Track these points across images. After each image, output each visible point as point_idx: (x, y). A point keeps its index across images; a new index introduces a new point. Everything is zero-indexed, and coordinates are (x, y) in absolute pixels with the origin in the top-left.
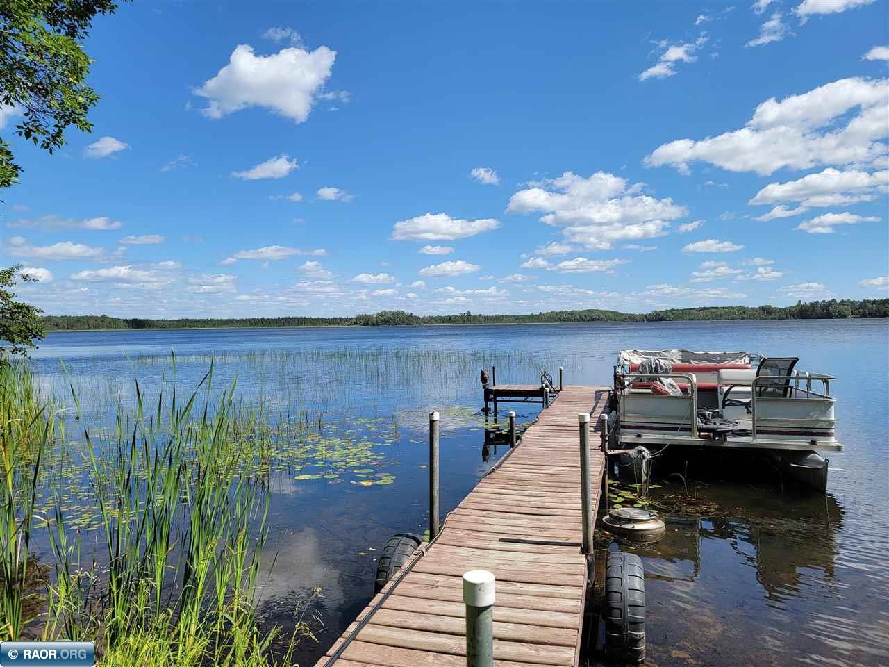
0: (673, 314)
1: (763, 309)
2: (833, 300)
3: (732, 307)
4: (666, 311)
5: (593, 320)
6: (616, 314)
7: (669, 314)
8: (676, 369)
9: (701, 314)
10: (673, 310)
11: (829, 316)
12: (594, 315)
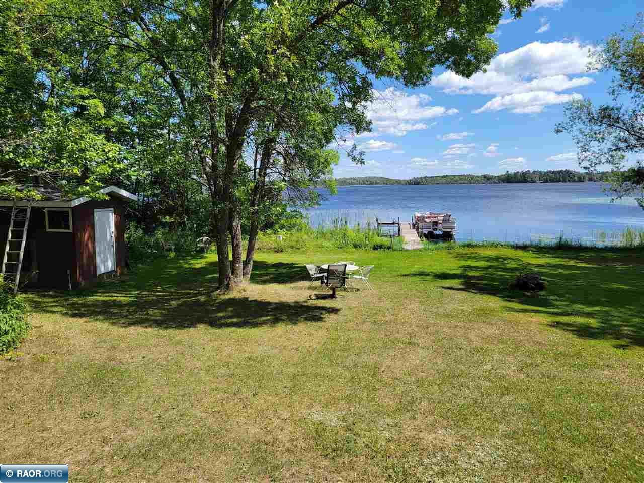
0: (426, 180)
1: (485, 176)
2: (529, 171)
3: (464, 175)
4: (421, 178)
5: (372, 183)
6: (388, 179)
7: (423, 180)
8: (429, 217)
9: (444, 180)
10: (425, 177)
11: (525, 181)
12: (373, 180)
